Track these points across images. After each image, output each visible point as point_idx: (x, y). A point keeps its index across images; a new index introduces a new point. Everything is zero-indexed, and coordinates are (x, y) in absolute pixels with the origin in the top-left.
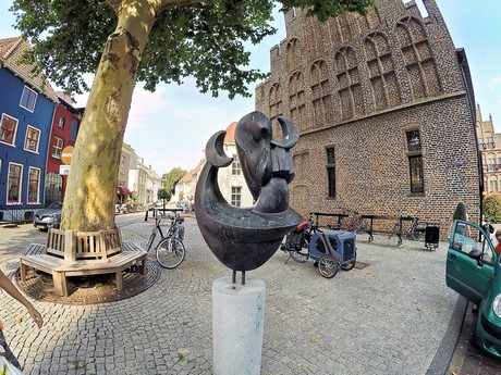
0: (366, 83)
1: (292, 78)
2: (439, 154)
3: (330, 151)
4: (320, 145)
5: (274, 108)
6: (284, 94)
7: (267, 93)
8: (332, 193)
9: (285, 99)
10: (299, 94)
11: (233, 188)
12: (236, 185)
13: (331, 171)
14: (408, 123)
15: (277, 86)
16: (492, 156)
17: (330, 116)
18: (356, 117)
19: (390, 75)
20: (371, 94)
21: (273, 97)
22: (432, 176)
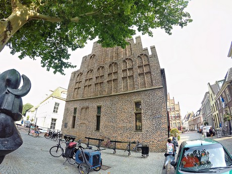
0: (120, 79)
1: (88, 72)
2: (149, 113)
3: (99, 108)
4: (95, 105)
5: (77, 84)
6: (83, 78)
7: (76, 76)
8: (98, 128)
9: (83, 81)
10: (90, 79)
11: (52, 119)
12: (54, 118)
13: (98, 118)
14: (136, 98)
15: (81, 74)
16: (174, 113)
17: (101, 92)
18: (113, 93)
19: (131, 77)
20: (121, 85)
21: (78, 79)
22: (146, 123)
